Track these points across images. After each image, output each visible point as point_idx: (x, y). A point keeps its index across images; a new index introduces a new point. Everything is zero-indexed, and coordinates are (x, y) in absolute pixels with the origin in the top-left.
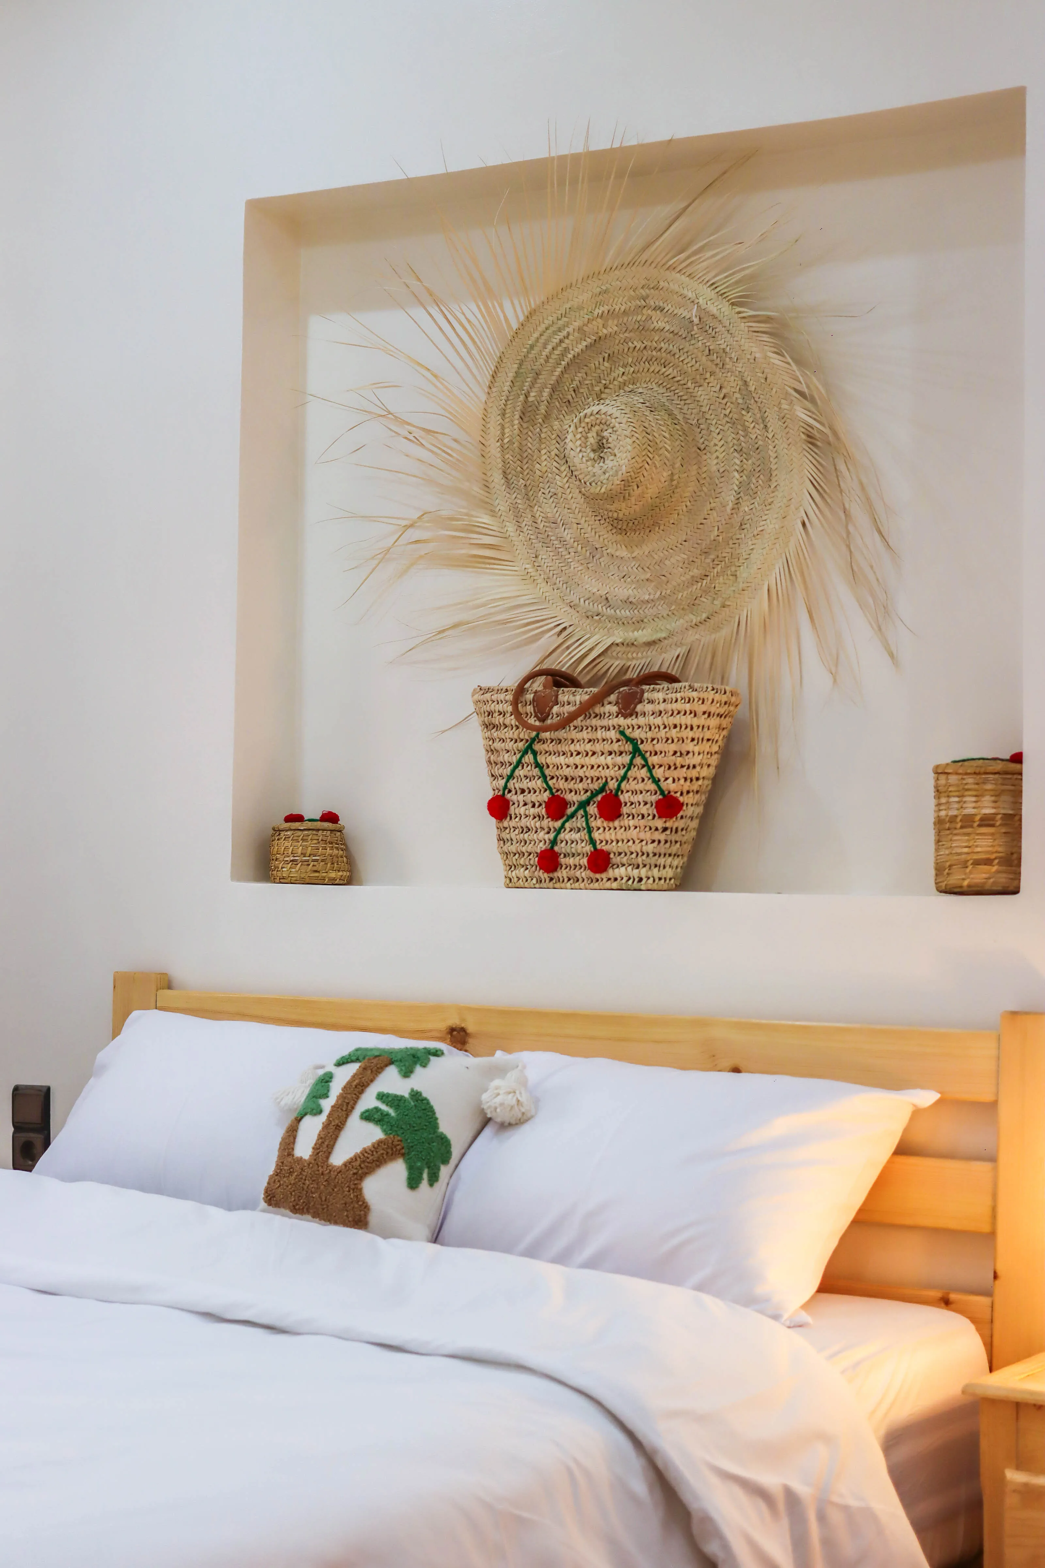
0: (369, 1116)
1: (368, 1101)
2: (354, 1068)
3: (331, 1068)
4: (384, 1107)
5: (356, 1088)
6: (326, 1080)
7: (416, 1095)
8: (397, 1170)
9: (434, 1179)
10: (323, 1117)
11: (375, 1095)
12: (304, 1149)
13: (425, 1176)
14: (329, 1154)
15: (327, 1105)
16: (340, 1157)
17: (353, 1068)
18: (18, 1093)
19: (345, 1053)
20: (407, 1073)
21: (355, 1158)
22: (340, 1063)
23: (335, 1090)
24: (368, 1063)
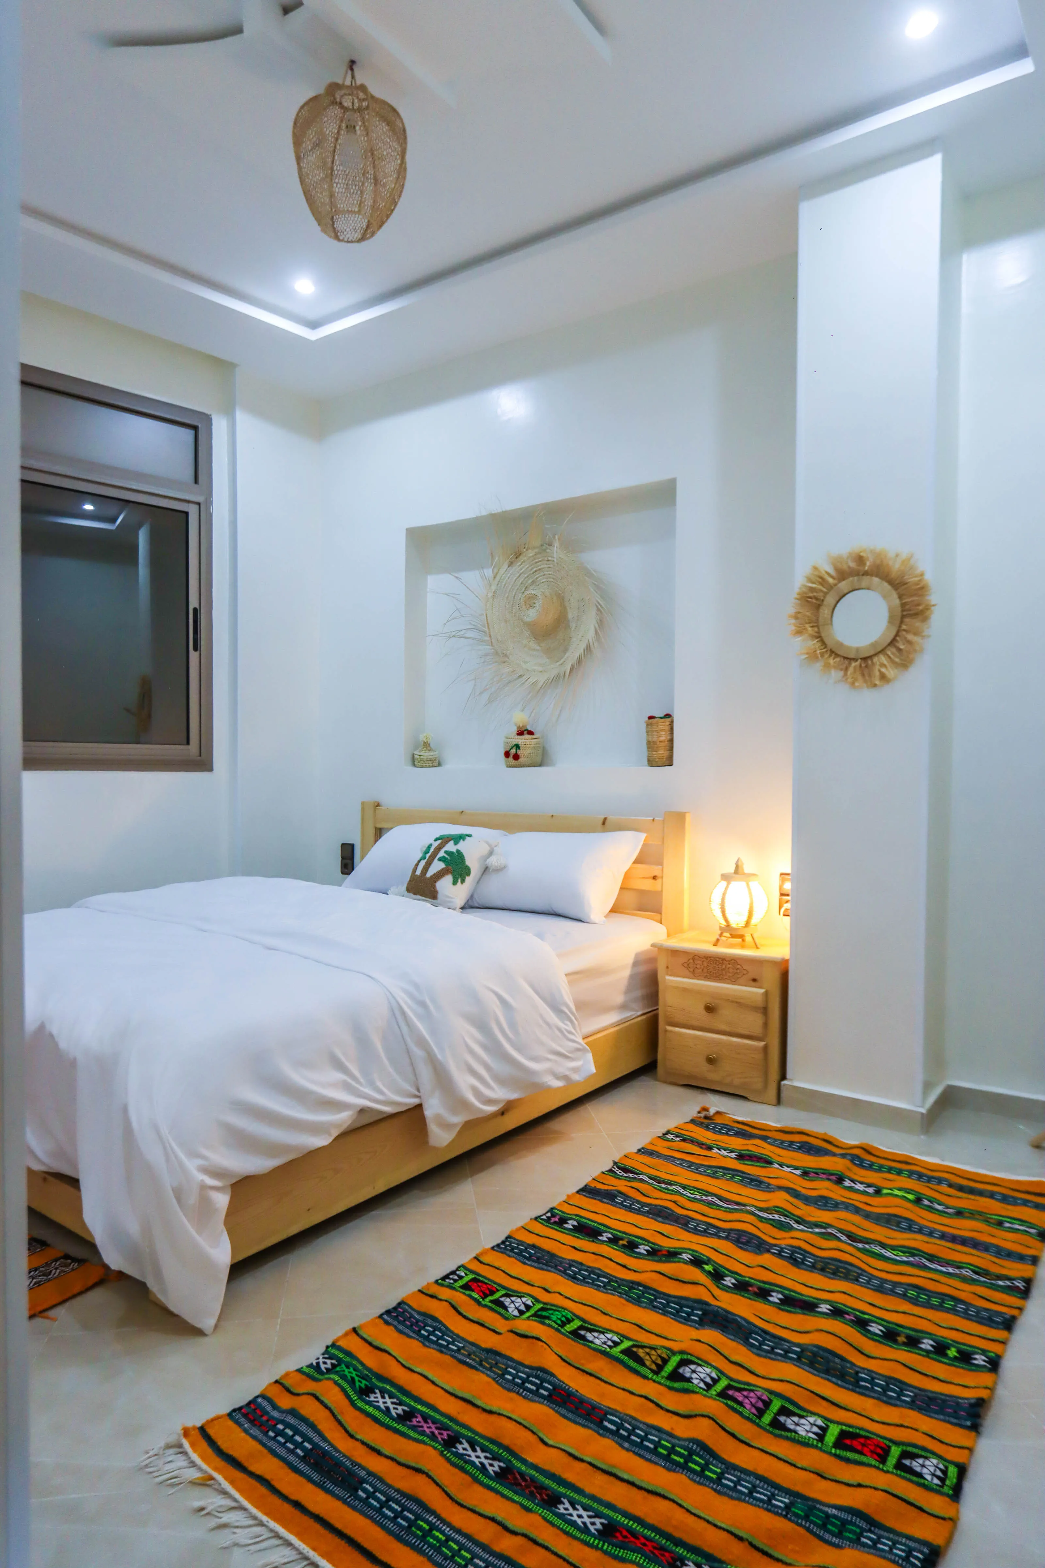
0: (440, 859)
1: (442, 854)
2: (439, 842)
3: (433, 842)
4: (446, 856)
5: (439, 849)
6: (430, 846)
7: (458, 851)
8: (449, 878)
9: (463, 882)
10: (426, 860)
11: (444, 851)
12: (418, 872)
13: (459, 880)
14: (426, 873)
15: (428, 856)
16: (429, 874)
18: (343, 845)
19: (438, 836)
20: (456, 843)
21: (434, 875)
22: (436, 840)
23: (432, 850)
24: (445, 840)
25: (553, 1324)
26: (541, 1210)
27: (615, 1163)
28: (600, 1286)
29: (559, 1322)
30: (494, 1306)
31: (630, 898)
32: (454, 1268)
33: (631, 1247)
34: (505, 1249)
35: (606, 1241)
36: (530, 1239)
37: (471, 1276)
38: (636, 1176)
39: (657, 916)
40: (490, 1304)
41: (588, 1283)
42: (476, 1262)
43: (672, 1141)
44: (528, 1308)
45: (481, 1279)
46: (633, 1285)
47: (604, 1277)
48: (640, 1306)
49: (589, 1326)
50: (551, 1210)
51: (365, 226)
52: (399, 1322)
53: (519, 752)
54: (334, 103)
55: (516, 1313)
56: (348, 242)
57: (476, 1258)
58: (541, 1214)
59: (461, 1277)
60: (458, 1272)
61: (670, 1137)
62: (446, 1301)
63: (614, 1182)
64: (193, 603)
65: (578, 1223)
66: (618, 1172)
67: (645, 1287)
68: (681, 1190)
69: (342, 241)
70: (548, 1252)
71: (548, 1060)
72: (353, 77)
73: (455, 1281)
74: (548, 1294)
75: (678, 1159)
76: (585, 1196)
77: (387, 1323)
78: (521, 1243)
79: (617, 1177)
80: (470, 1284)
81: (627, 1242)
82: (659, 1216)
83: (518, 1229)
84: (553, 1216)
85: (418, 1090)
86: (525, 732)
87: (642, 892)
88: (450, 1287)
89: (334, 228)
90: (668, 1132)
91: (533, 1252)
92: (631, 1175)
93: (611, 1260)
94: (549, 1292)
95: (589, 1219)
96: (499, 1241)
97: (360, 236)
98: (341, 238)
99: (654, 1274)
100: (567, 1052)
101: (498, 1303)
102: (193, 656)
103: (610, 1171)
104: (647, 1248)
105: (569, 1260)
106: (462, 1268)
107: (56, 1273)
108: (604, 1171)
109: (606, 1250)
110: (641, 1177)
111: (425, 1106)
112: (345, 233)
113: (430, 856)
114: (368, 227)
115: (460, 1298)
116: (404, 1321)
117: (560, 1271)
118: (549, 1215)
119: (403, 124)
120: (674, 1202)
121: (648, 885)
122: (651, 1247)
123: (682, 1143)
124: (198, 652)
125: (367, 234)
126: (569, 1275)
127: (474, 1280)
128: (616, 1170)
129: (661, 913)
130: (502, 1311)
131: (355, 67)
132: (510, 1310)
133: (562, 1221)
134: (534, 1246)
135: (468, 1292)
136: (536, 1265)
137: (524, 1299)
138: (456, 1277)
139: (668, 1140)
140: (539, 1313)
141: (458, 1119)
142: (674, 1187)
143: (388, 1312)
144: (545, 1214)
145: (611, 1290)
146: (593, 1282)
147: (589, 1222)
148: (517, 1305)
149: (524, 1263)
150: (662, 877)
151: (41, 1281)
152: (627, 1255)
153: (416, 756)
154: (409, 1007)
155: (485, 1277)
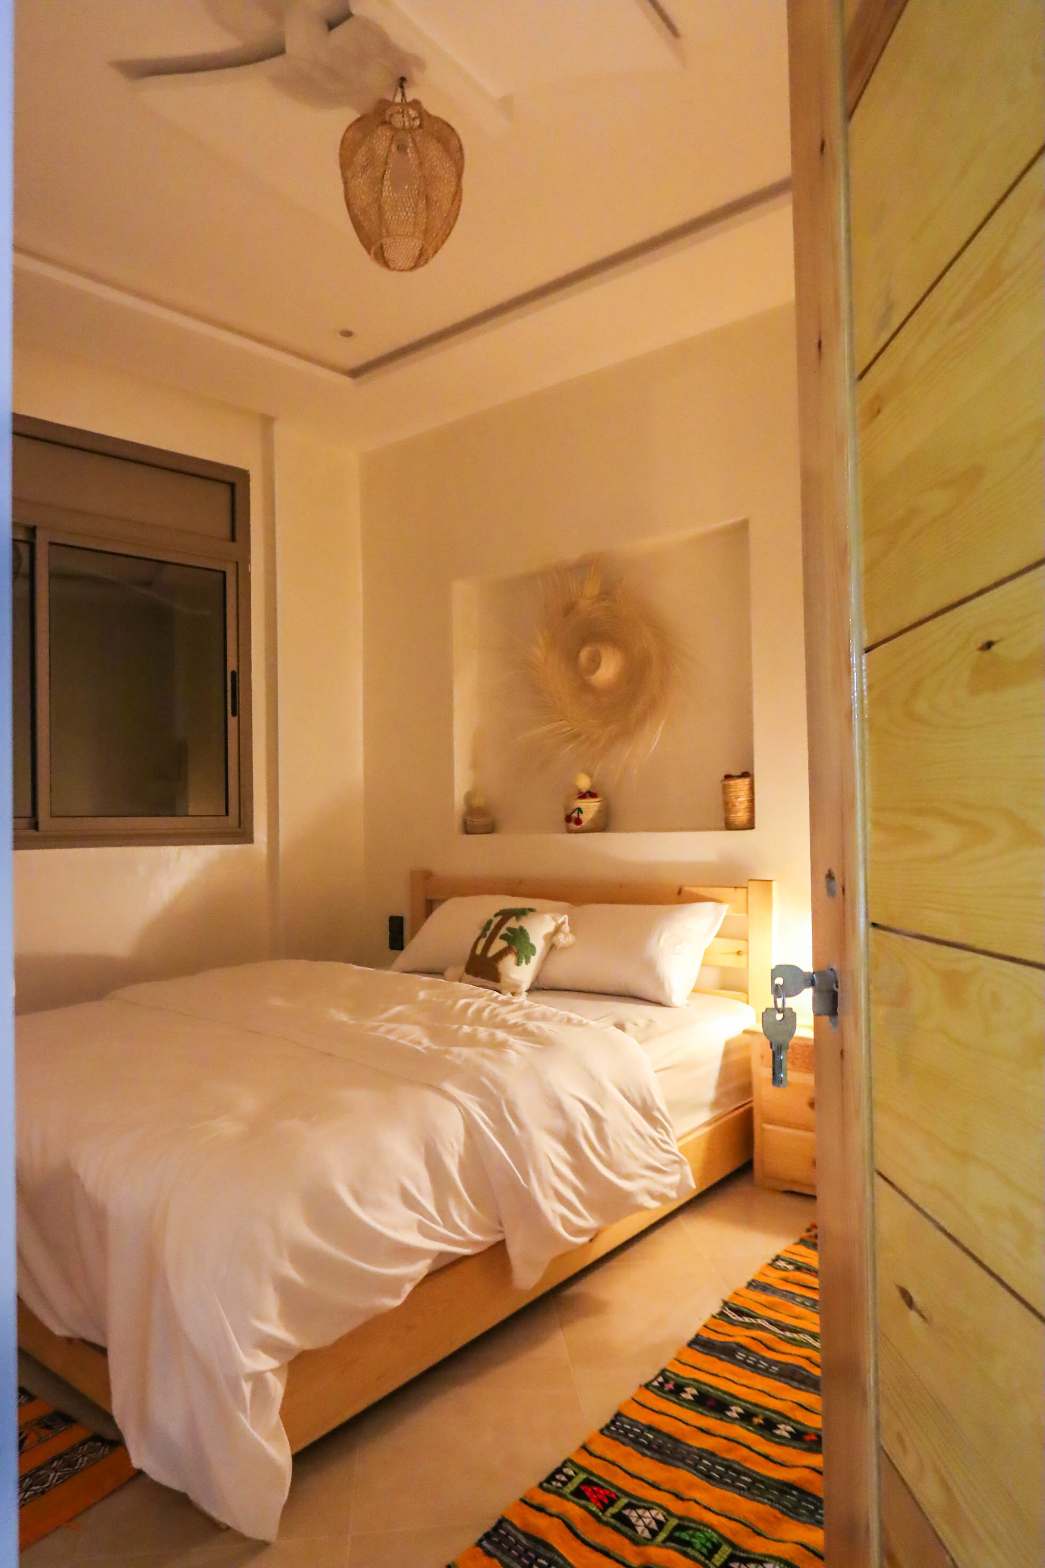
0: (503, 937)
1: (503, 931)
3: (493, 918)
4: (509, 934)
5: (500, 925)
6: (490, 922)
7: (521, 929)
8: (510, 959)
9: (527, 962)
10: (486, 938)
11: (506, 928)
12: (478, 951)
13: (524, 961)
14: (487, 952)
15: (488, 933)
16: (491, 953)
17: (499, 918)
18: (391, 919)
19: (497, 911)
20: (518, 919)
21: (495, 954)
22: (496, 915)
23: (492, 927)
24: (506, 915)
25: (697, 1554)
26: (650, 1373)
27: (726, 1303)
28: (742, 1489)
29: (704, 1551)
30: (618, 1525)
31: (712, 977)
32: (558, 1464)
33: (768, 1427)
34: (617, 1432)
35: (736, 1419)
36: (644, 1417)
37: (582, 1476)
38: (753, 1321)
39: (743, 996)
40: (612, 1521)
41: (726, 1484)
42: (585, 1454)
43: (785, 1270)
44: (660, 1524)
45: (595, 1480)
46: (786, 1487)
47: (746, 1475)
48: (799, 1521)
49: (742, 1554)
50: (663, 1373)
51: (417, 254)
52: (504, 1552)
53: (581, 816)
54: (384, 123)
55: (647, 1534)
56: (400, 270)
57: (584, 1448)
58: (652, 1377)
59: (570, 1478)
60: (565, 1470)
61: (782, 1264)
62: (558, 1517)
63: (727, 1328)
64: (231, 666)
65: (698, 1392)
66: (731, 1315)
67: (802, 1492)
68: (811, 1341)
69: (394, 269)
70: (670, 1437)
71: (643, 1176)
72: (403, 95)
73: (564, 1484)
74: (680, 1502)
75: (798, 1295)
76: (698, 1351)
77: (488, 1553)
78: (634, 1423)
79: (732, 1323)
80: (582, 1488)
81: (764, 1420)
82: (792, 1379)
83: (627, 1404)
84: (667, 1380)
85: (501, 1224)
86: (588, 795)
87: (723, 969)
88: (557, 1493)
89: (384, 258)
90: (778, 1258)
91: (651, 1437)
92: (747, 1320)
93: (749, 1448)
94: (682, 1499)
95: (711, 1387)
96: (607, 1420)
97: (412, 264)
98: (392, 266)
99: (807, 1471)
100: (662, 1165)
101: (620, 1517)
102: (232, 721)
103: (721, 1314)
104: (789, 1429)
105: (698, 1449)
106: (569, 1464)
107: (82, 1461)
108: (714, 1314)
109: (739, 1431)
110: (759, 1321)
111: (508, 1242)
112: (396, 262)
113: (489, 932)
114: (421, 255)
115: (573, 1510)
116: (510, 1550)
117: (689, 1465)
118: (661, 1379)
119: (459, 141)
120: (808, 1359)
121: (730, 961)
122: (793, 1427)
123: (797, 1273)
124: (237, 717)
125: (421, 259)
126: (700, 1471)
127: (586, 1482)
128: (728, 1312)
129: (747, 993)
130: (630, 1533)
131: (405, 85)
132: (639, 1529)
133: (679, 1389)
134: (650, 1429)
135: (583, 1502)
136: (656, 1456)
137: (654, 1512)
138: (563, 1478)
139: (779, 1268)
140: (677, 1534)
141: (546, 1257)
142: (801, 1336)
143: (487, 1536)
144: (655, 1379)
145: (758, 1496)
146: (733, 1482)
147: (711, 1390)
148: (647, 1521)
149: (644, 1455)
150: (747, 953)
151: (65, 1475)
152: (765, 1438)
153: (468, 822)
154: (486, 1123)
155: (599, 1478)
